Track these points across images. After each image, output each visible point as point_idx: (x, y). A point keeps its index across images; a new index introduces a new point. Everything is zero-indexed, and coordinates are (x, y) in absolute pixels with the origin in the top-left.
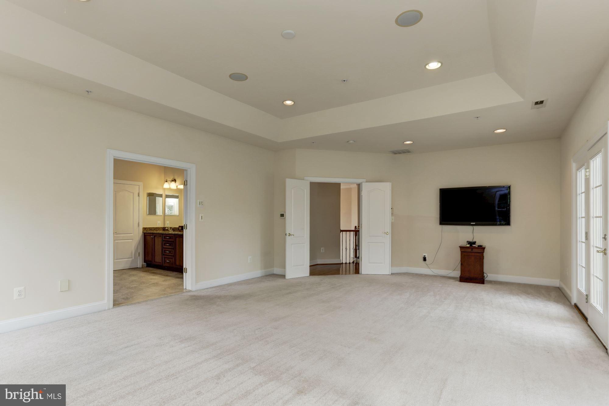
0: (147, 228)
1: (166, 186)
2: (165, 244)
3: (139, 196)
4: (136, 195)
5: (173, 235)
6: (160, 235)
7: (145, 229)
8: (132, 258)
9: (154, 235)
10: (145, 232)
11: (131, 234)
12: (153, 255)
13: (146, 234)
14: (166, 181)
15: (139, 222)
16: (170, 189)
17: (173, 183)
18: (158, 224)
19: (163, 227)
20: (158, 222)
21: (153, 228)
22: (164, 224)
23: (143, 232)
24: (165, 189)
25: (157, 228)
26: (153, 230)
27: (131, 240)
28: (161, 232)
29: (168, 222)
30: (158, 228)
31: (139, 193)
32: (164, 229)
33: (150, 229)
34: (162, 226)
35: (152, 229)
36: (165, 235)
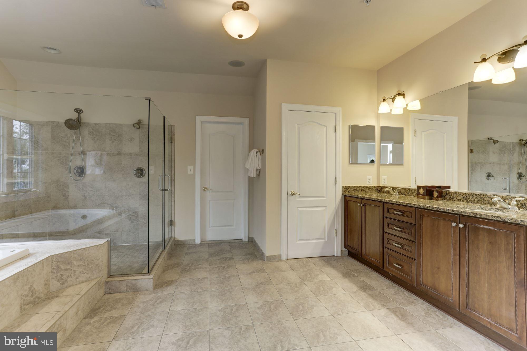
0: (349, 187)
1: (384, 108)
2: (390, 226)
3: (336, 132)
4: (331, 130)
5: (414, 209)
6: (378, 204)
7: (345, 188)
8: (325, 239)
9: (364, 202)
10: (347, 194)
11: (323, 197)
12: (363, 241)
13: (348, 198)
14: (384, 100)
15: (336, 177)
16: (389, 115)
17: (399, 99)
18: (368, 181)
19: (377, 186)
20: (368, 177)
21: (360, 186)
22: (379, 179)
23: (343, 194)
24: (379, 116)
25: (366, 187)
26: (360, 191)
27: (323, 209)
28: (374, 196)
29: (385, 177)
30: (369, 187)
31: (336, 127)
32: (380, 189)
33: (356, 189)
34: (376, 184)
35: (359, 189)
36: (390, 206)
